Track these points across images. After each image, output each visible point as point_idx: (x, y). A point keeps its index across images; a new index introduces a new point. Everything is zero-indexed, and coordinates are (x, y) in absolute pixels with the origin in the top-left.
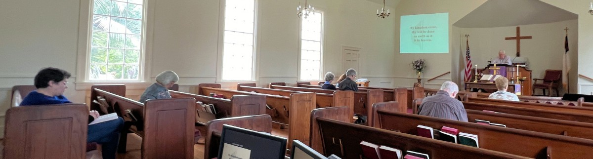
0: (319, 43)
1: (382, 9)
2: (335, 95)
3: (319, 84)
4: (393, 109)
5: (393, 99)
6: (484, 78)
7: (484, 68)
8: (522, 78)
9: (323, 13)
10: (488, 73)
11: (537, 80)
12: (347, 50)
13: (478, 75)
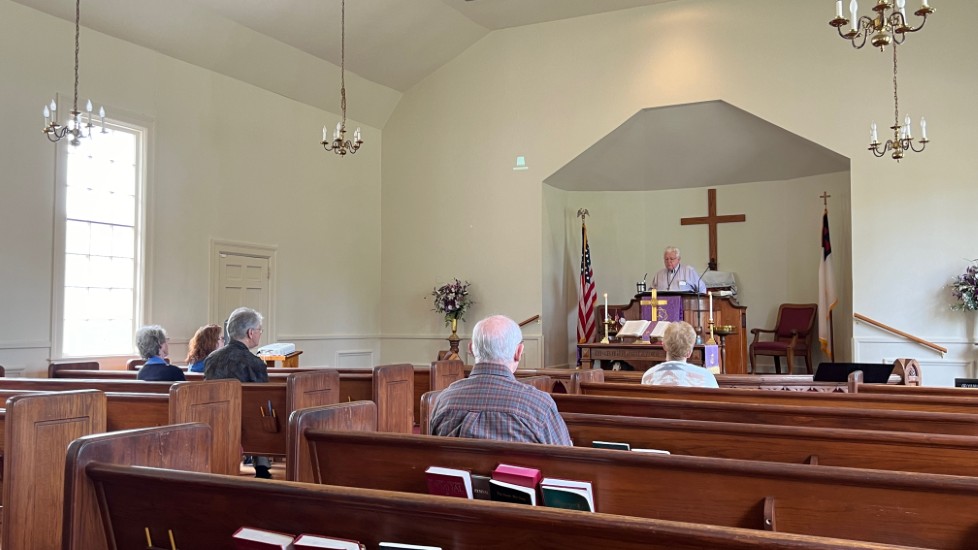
0: (131, 231)
1: (339, 127)
2: (174, 395)
3: (132, 366)
4: (358, 424)
6: (627, 330)
7: (628, 303)
8: (722, 328)
9: (143, 134)
10: (638, 317)
11: (761, 334)
12: (227, 253)
13: (613, 322)
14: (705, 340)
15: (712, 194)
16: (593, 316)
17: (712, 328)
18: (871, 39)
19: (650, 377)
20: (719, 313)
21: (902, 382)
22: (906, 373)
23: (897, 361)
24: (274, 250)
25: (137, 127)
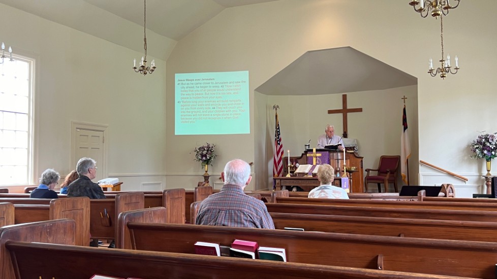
0: (27, 117)
1: (143, 59)
2: (52, 205)
3: (27, 191)
4: (157, 219)
6: (300, 170)
7: (300, 155)
8: (350, 168)
9: (33, 62)
10: (306, 163)
11: (370, 171)
12: (80, 129)
13: (293, 166)
14: (341, 175)
15: (345, 97)
16: (281, 162)
17: (345, 168)
18: (431, 13)
19: (313, 194)
20: (348, 160)
21: (446, 196)
22: (447, 192)
23: (443, 185)
24: (106, 127)
25: (29, 58)
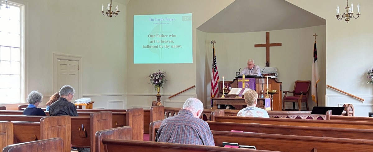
0: (19, 50)
1: (109, 5)
2: (42, 122)
3: (20, 108)
4: (125, 137)
5: (125, 123)
6: (232, 92)
7: (232, 80)
8: (272, 91)
9: (23, 7)
10: (237, 86)
11: (287, 93)
12: (60, 59)
13: (226, 89)
14: (265, 96)
15: (268, 34)
17: (268, 91)
20: (270, 85)
21: (346, 114)
22: (348, 110)
23: (345, 105)
24: (81, 58)
